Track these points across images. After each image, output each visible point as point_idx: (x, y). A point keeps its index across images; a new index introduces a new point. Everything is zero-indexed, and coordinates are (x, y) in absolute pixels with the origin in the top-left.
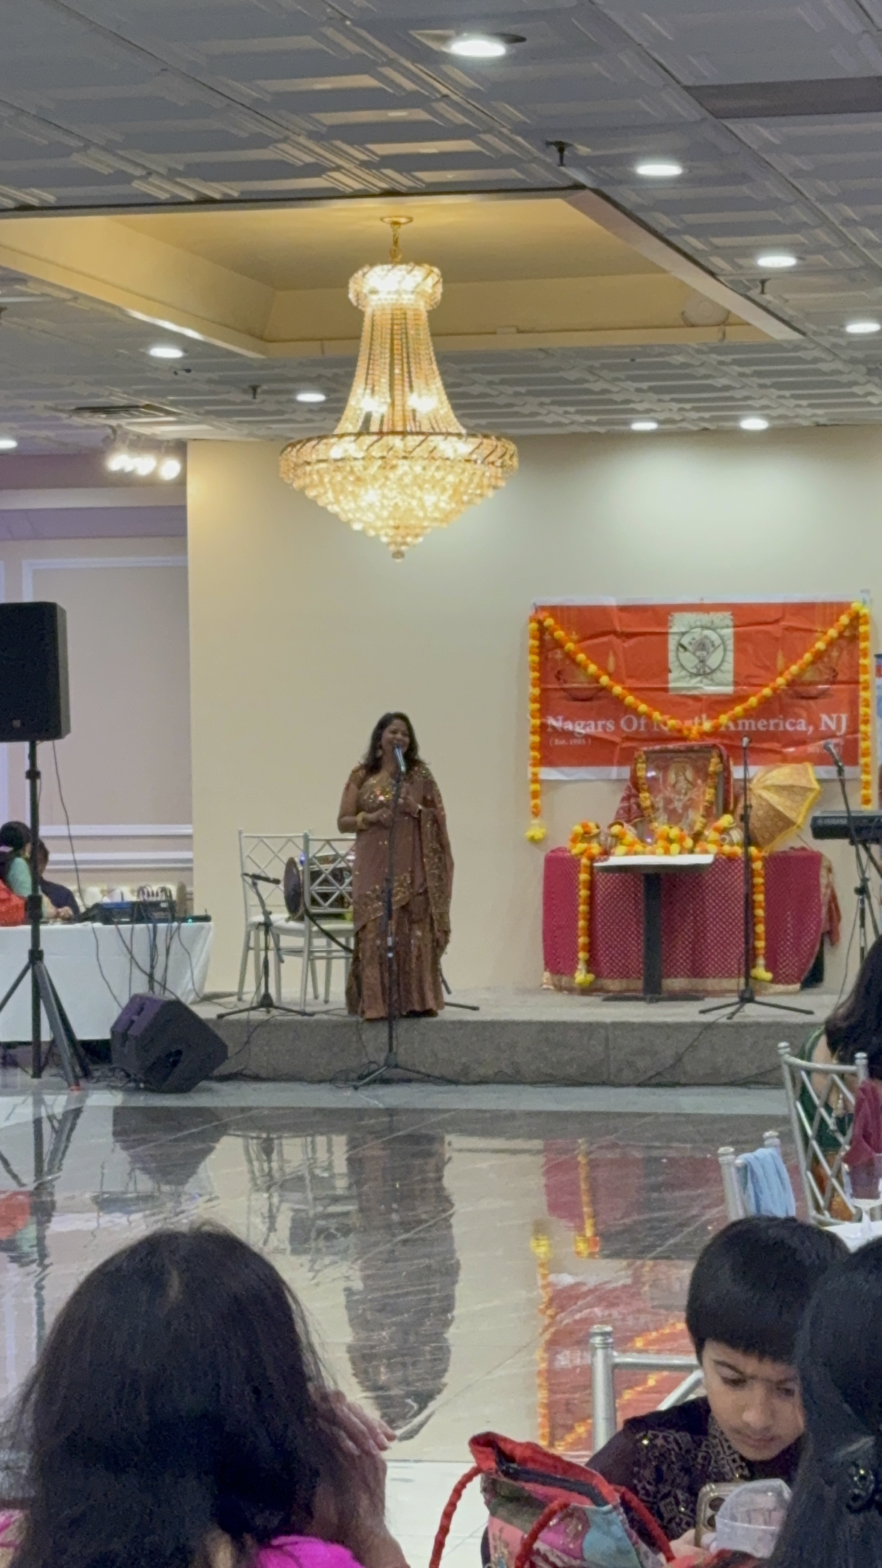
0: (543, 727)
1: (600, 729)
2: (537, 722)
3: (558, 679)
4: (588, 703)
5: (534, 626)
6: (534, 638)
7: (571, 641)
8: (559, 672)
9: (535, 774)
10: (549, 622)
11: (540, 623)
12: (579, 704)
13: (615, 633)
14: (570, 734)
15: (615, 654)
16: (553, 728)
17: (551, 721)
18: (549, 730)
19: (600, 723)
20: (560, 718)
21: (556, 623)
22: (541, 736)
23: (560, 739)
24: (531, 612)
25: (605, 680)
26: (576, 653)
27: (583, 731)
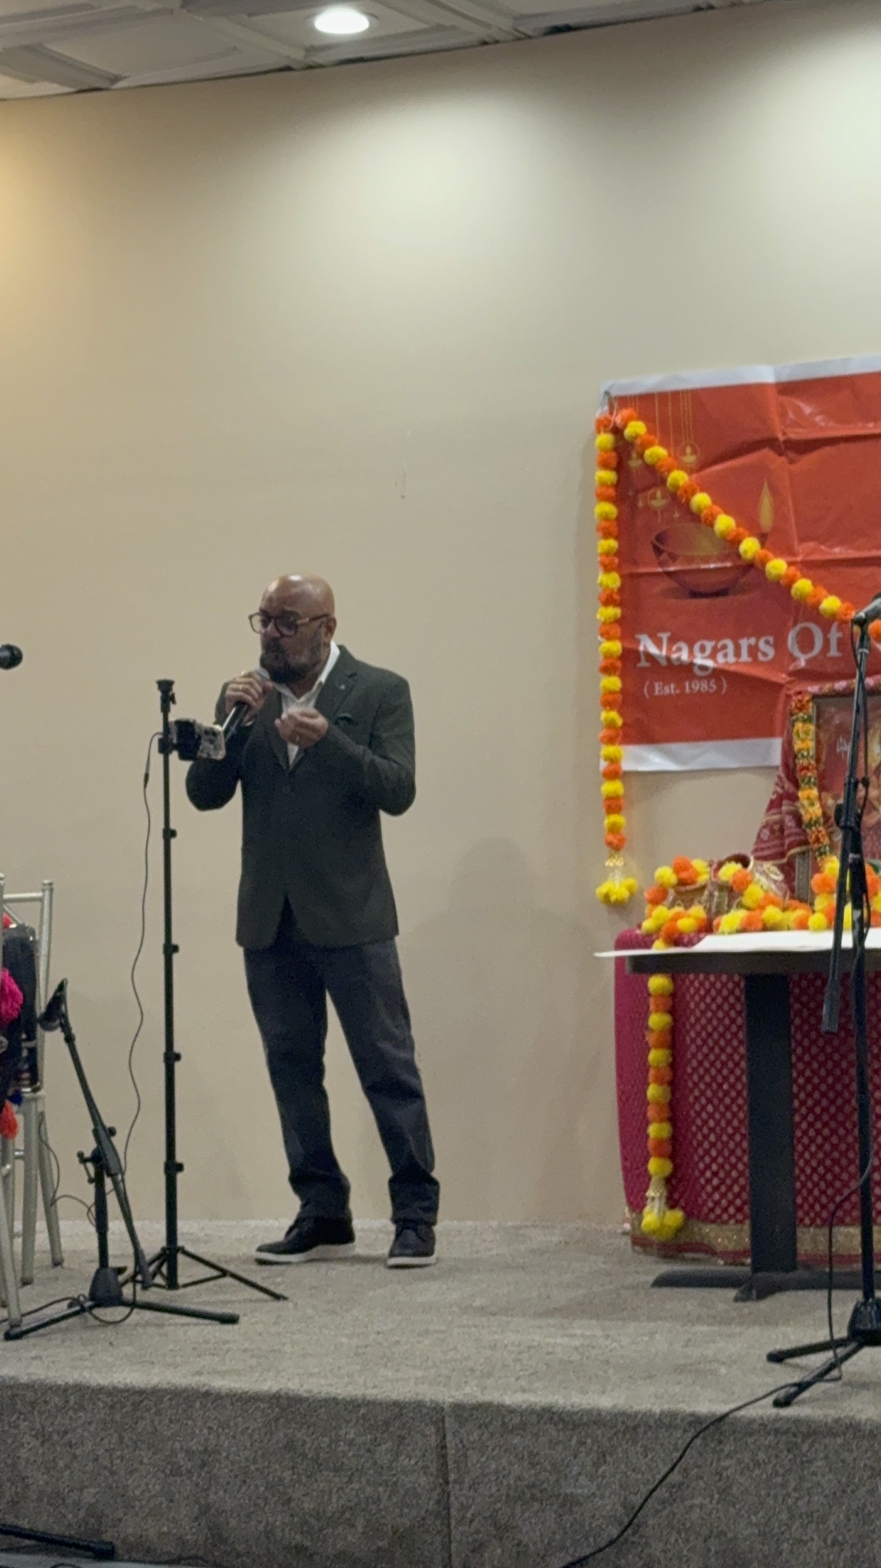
0: (630, 656)
1: (745, 657)
2: (615, 647)
3: (658, 551)
4: (721, 600)
5: (605, 439)
6: (604, 465)
7: (682, 467)
8: (659, 538)
9: (613, 761)
10: (636, 428)
11: (617, 431)
12: (705, 601)
13: (771, 443)
14: (687, 670)
15: (775, 491)
16: (649, 657)
17: (647, 645)
18: (644, 663)
19: (744, 643)
20: (665, 636)
21: (650, 431)
22: (622, 677)
23: (666, 682)
24: (600, 411)
25: (750, 546)
26: (690, 492)
27: (710, 663)
